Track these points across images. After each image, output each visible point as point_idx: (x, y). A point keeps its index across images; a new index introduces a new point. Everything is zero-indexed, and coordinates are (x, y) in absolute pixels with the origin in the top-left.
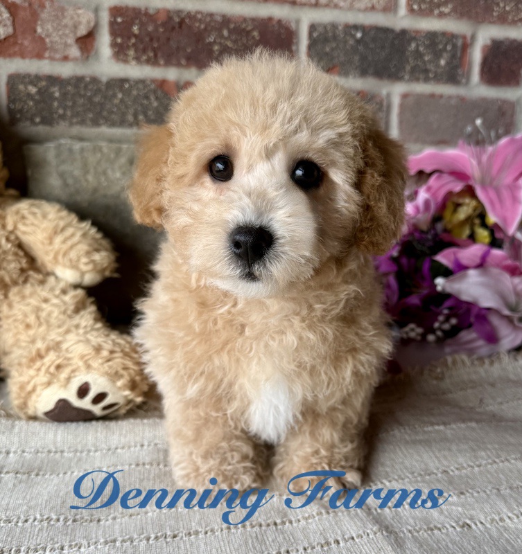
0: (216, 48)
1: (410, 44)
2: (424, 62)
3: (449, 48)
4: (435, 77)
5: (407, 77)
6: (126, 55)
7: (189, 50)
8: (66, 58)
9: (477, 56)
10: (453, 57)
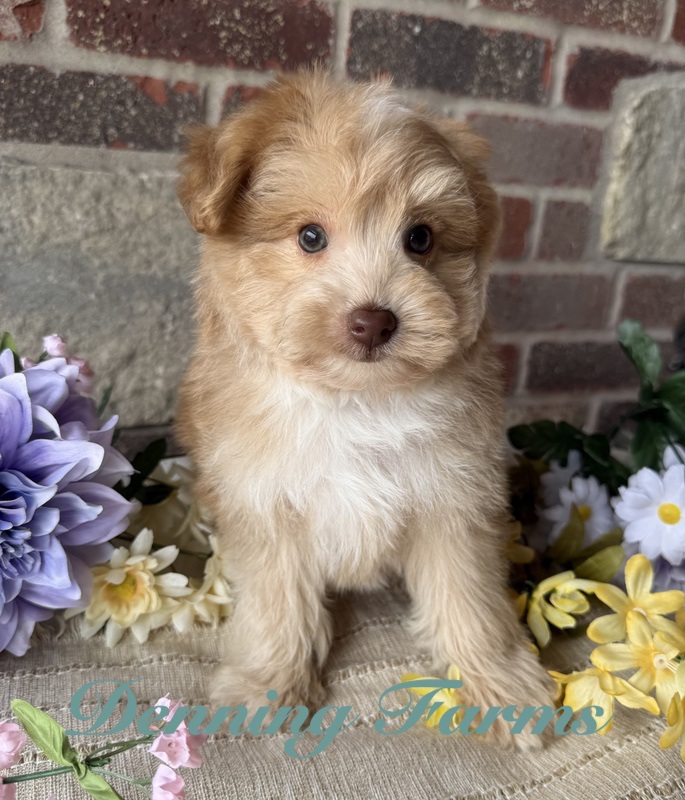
0: (223, 34)
1: (481, 47)
2: (497, 72)
3: (529, 55)
4: (510, 93)
5: (475, 91)
6: (91, 36)
7: (184, 35)
9: (561, 68)
10: (534, 67)
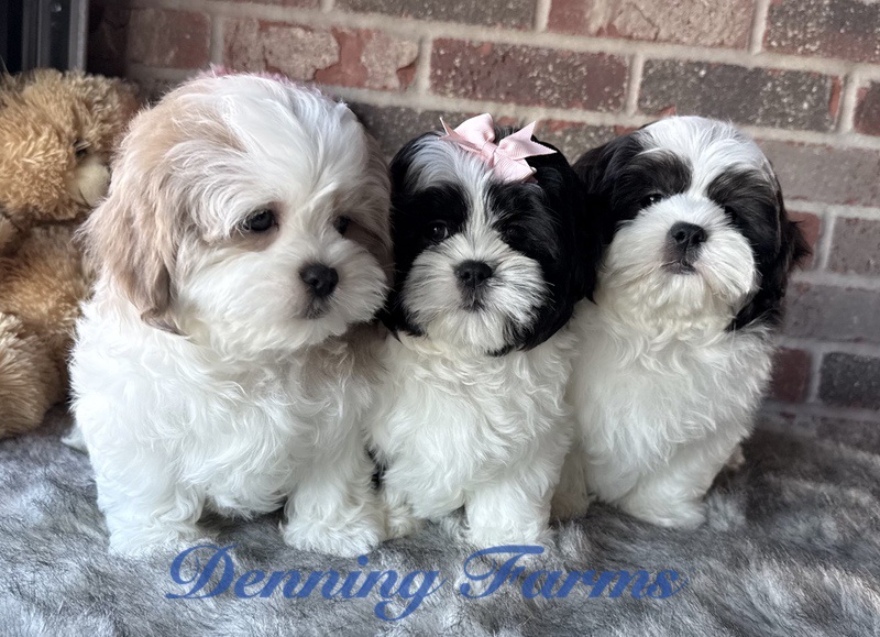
0: (539, 83)
1: (765, 85)
2: (783, 105)
3: (814, 90)
4: (794, 122)
6: (445, 88)
7: (510, 85)
8: (385, 88)
9: (851, 100)
10: (820, 100)
